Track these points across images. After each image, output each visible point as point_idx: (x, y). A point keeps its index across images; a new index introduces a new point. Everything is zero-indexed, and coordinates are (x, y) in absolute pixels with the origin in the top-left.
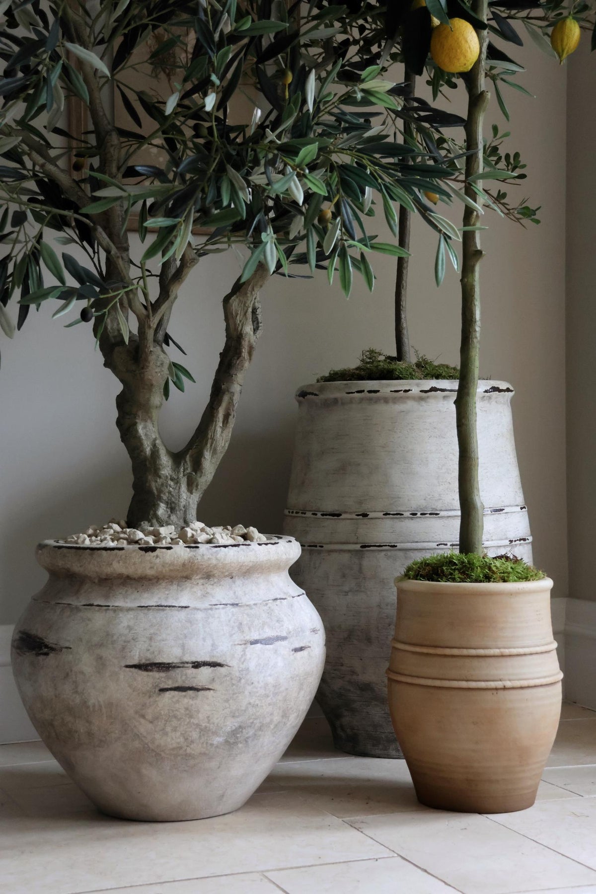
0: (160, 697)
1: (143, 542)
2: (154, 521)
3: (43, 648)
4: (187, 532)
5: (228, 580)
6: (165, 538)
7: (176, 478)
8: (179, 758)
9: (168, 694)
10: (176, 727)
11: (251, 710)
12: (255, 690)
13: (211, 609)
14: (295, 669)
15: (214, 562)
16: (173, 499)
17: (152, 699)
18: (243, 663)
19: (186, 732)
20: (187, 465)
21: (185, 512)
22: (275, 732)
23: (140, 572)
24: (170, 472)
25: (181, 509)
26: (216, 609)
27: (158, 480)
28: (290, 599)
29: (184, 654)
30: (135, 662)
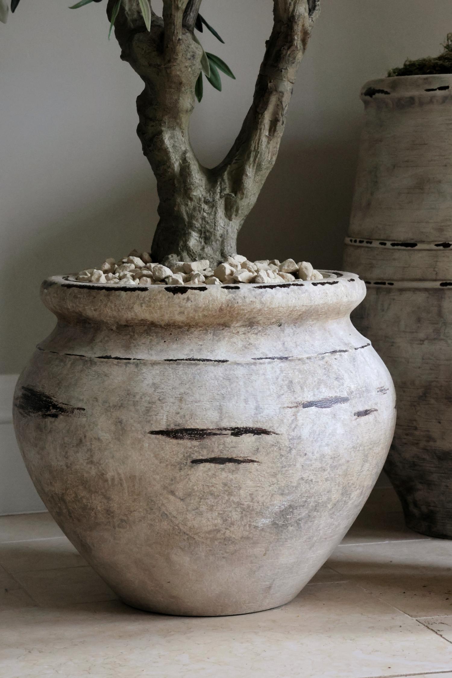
0: (193, 470)
1: (171, 280)
2: (185, 254)
3: (51, 408)
4: (225, 268)
5: (276, 328)
6: (198, 275)
7: (211, 200)
8: (216, 543)
9: (202, 466)
10: (213, 506)
11: (304, 487)
12: (308, 462)
13: (255, 364)
14: (358, 437)
15: (259, 306)
16: (208, 227)
17: (182, 473)
18: (293, 430)
19: (224, 512)
20: (225, 184)
21: (223, 243)
22: (333, 513)
23: (167, 318)
24: (204, 193)
25: (217, 240)
26: (261, 363)
27: (189, 203)
28: (352, 351)
29: (221, 419)
30: (162, 427)
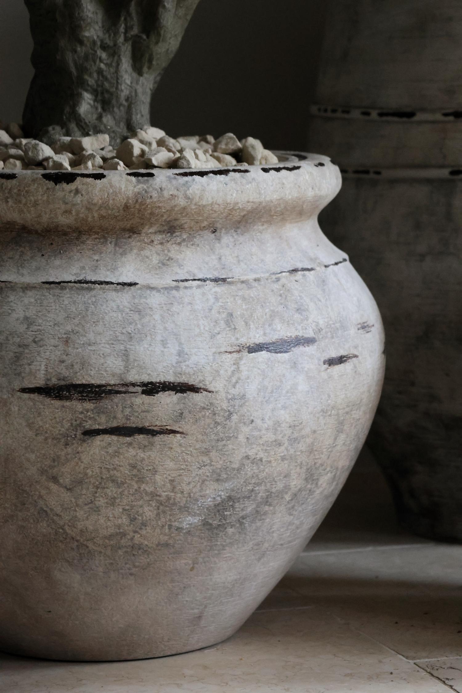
0: (85, 445)
1: (51, 164)
2: (73, 126)
4: (132, 146)
5: (208, 235)
6: (92, 156)
7: (111, 44)
8: (120, 552)
9: (99, 441)
10: (115, 498)
11: (250, 470)
12: (256, 433)
13: (177, 288)
14: (329, 396)
15: (182, 202)
16: (107, 85)
17: (69, 450)
18: (234, 387)
19: (132, 507)
20: (132, 19)
21: (129, 108)
22: (293, 507)
23: (45, 219)
24: (100, 34)
25: (121, 105)
26: (186, 288)
27: (79, 49)
28: (320, 270)
29: (127, 369)
30: (40, 382)
